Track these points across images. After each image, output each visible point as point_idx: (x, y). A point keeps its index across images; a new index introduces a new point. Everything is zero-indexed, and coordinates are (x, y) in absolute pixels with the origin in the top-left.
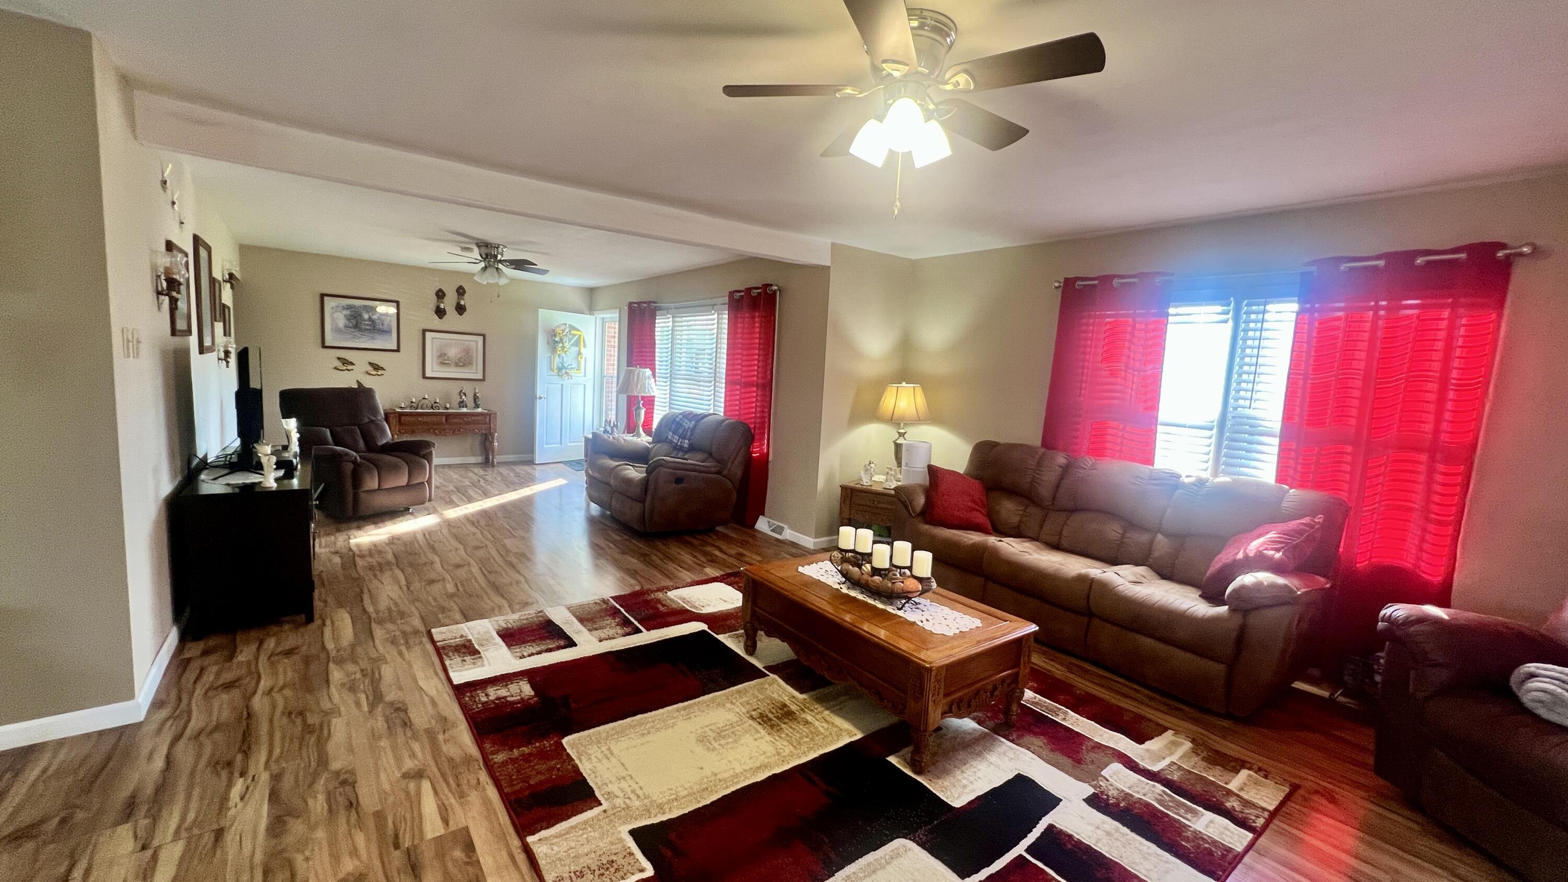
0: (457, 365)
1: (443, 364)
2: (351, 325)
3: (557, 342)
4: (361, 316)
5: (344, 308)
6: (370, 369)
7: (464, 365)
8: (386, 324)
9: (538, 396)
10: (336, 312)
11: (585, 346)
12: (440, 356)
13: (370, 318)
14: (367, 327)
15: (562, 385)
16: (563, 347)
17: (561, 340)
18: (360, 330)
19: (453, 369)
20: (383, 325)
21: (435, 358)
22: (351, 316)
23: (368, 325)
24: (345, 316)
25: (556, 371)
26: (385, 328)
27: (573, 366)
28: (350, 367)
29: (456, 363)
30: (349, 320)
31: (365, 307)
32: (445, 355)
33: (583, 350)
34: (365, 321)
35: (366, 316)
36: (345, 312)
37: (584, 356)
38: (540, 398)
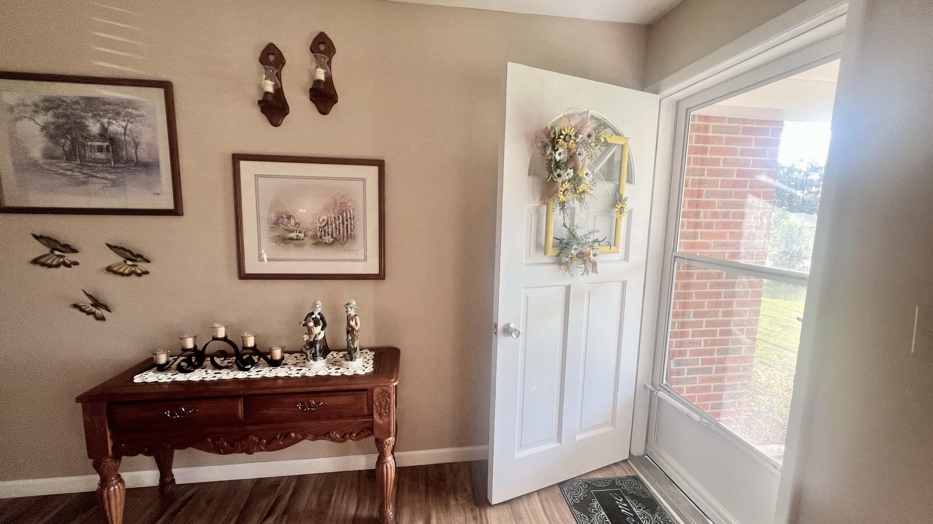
0: (318, 242)
1: (285, 240)
2: (59, 151)
3: (558, 165)
4: (83, 128)
5: (37, 109)
6: (114, 259)
7: (335, 241)
8: (143, 146)
9: (500, 327)
10: (20, 118)
11: (630, 180)
12: (276, 223)
13: (104, 130)
14: (99, 155)
15: (568, 288)
16: (576, 180)
17: (572, 157)
18: (84, 162)
19: (310, 252)
20: (136, 145)
21: (265, 226)
22: (58, 127)
23: (100, 149)
24: (43, 128)
25: (552, 252)
26: (143, 155)
27: (599, 236)
28: (70, 257)
29: (314, 237)
30: (52, 138)
31: (90, 100)
32: (289, 217)
33: (627, 190)
34: (93, 138)
35: (94, 128)
36: (43, 119)
37: (628, 206)
38: (507, 331)
